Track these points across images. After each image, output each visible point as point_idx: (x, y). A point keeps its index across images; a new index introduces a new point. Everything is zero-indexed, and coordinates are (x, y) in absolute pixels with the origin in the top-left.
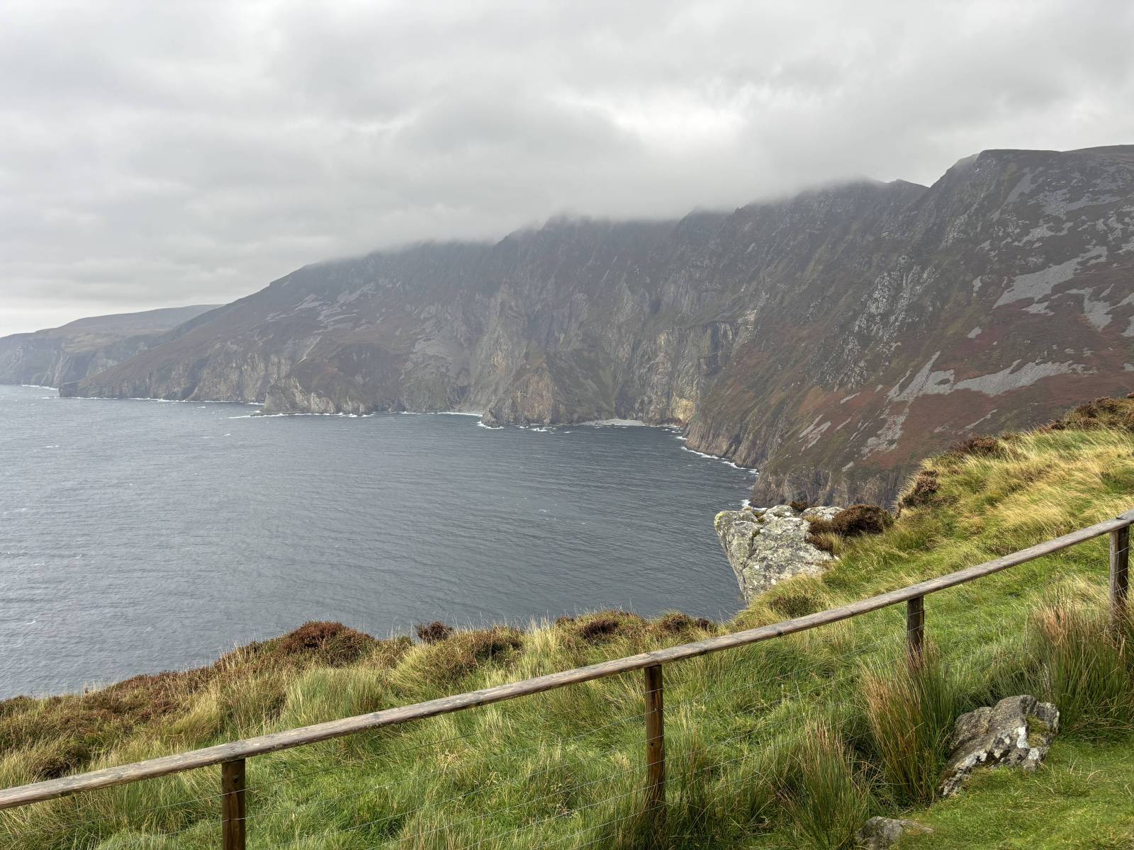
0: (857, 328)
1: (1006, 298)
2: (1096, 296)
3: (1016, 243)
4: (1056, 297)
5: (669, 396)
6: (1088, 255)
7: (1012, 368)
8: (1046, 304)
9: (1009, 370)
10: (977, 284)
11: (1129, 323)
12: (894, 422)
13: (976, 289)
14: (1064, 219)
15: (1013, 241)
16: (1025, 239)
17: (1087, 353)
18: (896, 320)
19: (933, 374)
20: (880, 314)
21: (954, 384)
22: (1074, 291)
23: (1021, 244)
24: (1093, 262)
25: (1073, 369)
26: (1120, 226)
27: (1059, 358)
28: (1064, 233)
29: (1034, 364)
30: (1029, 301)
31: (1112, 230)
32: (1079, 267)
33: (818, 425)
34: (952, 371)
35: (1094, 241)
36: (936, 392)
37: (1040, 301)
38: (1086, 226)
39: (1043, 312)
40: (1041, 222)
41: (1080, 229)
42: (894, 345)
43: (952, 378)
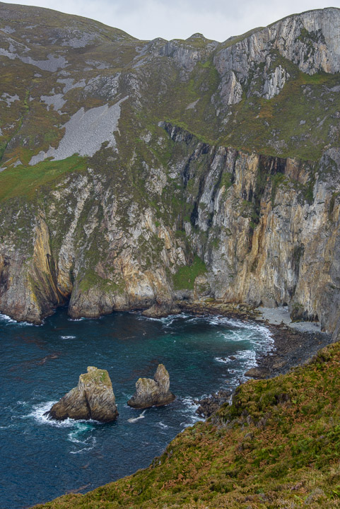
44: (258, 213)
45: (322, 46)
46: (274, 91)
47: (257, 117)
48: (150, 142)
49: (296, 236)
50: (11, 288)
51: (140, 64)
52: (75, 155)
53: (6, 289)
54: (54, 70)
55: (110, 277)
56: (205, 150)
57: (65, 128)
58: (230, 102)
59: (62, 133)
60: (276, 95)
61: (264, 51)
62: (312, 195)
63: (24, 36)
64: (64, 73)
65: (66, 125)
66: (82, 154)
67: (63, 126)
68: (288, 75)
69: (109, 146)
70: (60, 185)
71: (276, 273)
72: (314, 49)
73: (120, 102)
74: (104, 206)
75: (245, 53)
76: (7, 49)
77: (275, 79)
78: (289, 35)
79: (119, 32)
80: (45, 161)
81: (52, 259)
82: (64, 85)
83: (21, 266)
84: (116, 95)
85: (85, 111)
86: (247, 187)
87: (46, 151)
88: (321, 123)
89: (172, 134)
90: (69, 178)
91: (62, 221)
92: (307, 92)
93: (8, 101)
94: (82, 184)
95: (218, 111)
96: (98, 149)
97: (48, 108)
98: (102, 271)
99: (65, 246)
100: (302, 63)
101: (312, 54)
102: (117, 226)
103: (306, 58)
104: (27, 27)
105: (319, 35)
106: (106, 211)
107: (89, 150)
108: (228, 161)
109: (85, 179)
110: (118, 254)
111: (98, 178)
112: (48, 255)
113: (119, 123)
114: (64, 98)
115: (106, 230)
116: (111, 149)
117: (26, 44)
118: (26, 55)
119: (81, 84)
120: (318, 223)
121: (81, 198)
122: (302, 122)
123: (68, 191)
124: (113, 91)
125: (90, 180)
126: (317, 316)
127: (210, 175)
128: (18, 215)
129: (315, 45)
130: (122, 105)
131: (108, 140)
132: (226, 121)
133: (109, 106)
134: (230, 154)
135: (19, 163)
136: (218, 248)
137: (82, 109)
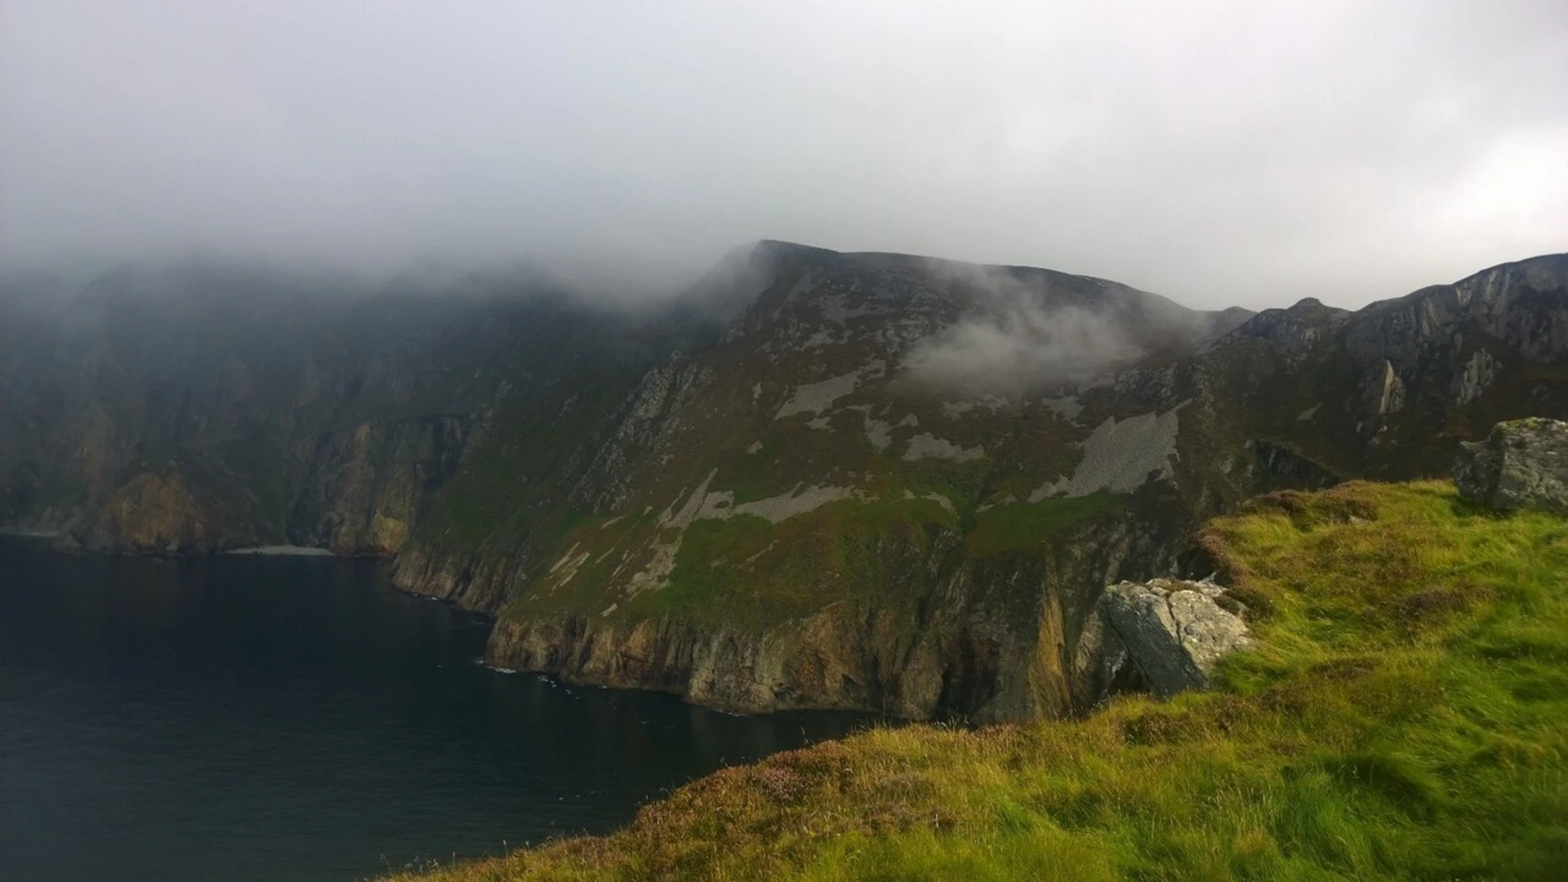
0: (622, 434)
1: (786, 411)
2: (874, 415)
3: (797, 348)
4: (836, 412)
5: (369, 514)
6: (868, 368)
7: (794, 491)
8: (828, 419)
9: (791, 493)
10: (758, 390)
11: (907, 446)
12: (666, 553)
13: (756, 396)
14: (844, 325)
15: (794, 346)
16: (807, 344)
17: (869, 478)
18: (669, 428)
19: (710, 494)
20: (649, 419)
21: (734, 507)
22: (855, 407)
23: (802, 350)
24: (874, 376)
25: (856, 495)
26: (898, 340)
27: (840, 481)
28: (844, 341)
29: (817, 487)
30: (810, 415)
31: (890, 343)
32: (859, 381)
33: (573, 556)
34: (731, 492)
35: (873, 355)
36: (714, 516)
37: (820, 417)
38: (865, 336)
39: (825, 427)
40: (822, 327)
41: (860, 339)
42: (666, 458)
43: (731, 501)
46: (1470, 392)
47: (1441, 435)
48: (1229, 475)
52: (1103, 491)
57: (1083, 447)
58: (1382, 409)
59: (1079, 456)
60: (1475, 399)
65: (1086, 444)
66: (1116, 488)
67: (1081, 445)
68: (1499, 365)
69: (1163, 476)
70: (1080, 536)
72: (1549, 320)
73: (1177, 408)
75: (1410, 328)
77: (1474, 373)
78: (1498, 297)
80: (1054, 497)
81: (1067, 653)
83: (1019, 659)
84: (1170, 397)
85: (1117, 422)
87: (1054, 481)
89: (1271, 461)
90: (1095, 526)
91: (1083, 592)
94: (1116, 536)
95: (1359, 426)
96: (1143, 481)
97: (1054, 417)
99: (1087, 634)
100: (1525, 344)
101: (1547, 329)
103: (1534, 336)
107: (1129, 481)
109: (1123, 528)
111: (1143, 528)
112: (1060, 645)
113: (1177, 441)
114: (1080, 402)
116: (1164, 481)
119: (1108, 381)
121: (1115, 558)
123: (1093, 545)
124: (1165, 391)
125: (1130, 530)
128: (1015, 577)
129: (1552, 313)
130: (1180, 414)
131: (1159, 467)
132: (1376, 441)
133: (1158, 415)
135: (1011, 498)
137: (1112, 418)
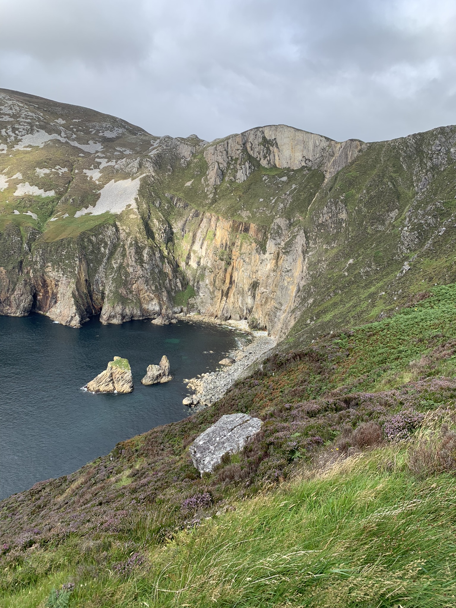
44: (231, 259)
45: (275, 149)
46: (243, 178)
49: (254, 274)
50: (59, 302)
51: (154, 152)
52: (107, 212)
53: (56, 302)
54: (93, 152)
55: (130, 296)
56: (197, 215)
58: (214, 183)
59: (98, 196)
60: (244, 181)
61: (238, 150)
62: (266, 248)
63: (71, 127)
64: (99, 154)
65: (101, 191)
66: (112, 212)
67: (99, 192)
68: (253, 168)
69: (131, 207)
71: (241, 298)
72: (270, 151)
73: (140, 177)
74: (127, 249)
75: (225, 150)
76: (60, 134)
77: (245, 170)
78: (255, 141)
79: (140, 129)
80: (86, 215)
81: (89, 283)
82: (100, 163)
84: (137, 173)
85: (115, 182)
86: (224, 242)
87: (86, 208)
88: (273, 201)
89: (175, 202)
90: (102, 228)
91: (96, 257)
92: (265, 180)
93: (60, 172)
94: (111, 232)
95: (206, 189)
96: (124, 209)
97: (88, 178)
98: (125, 293)
99: (99, 275)
101: (269, 155)
102: (136, 262)
103: (265, 157)
104: (74, 120)
105: (274, 142)
106: (128, 252)
107: (117, 209)
108: (212, 223)
109: (114, 229)
110: (136, 281)
111: (123, 229)
112: (86, 280)
113: (139, 192)
114: (100, 172)
115: (128, 265)
116: (132, 209)
117: (73, 132)
118: (73, 140)
119: (112, 163)
120: (269, 267)
121: (110, 242)
122: (261, 200)
123: (102, 237)
124: (135, 170)
125: (118, 230)
126: (266, 327)
127: (200, 231)
129: (271, 148)
130: (141, 180)
131: (131, 204)
132: (211, 196)
133: (132, 180)
134: (213, 219)
135: (67, 215)
136: (203, 280)
